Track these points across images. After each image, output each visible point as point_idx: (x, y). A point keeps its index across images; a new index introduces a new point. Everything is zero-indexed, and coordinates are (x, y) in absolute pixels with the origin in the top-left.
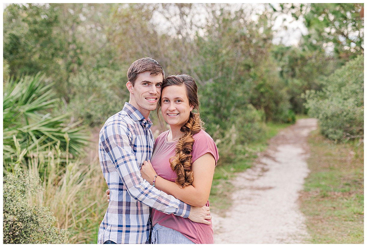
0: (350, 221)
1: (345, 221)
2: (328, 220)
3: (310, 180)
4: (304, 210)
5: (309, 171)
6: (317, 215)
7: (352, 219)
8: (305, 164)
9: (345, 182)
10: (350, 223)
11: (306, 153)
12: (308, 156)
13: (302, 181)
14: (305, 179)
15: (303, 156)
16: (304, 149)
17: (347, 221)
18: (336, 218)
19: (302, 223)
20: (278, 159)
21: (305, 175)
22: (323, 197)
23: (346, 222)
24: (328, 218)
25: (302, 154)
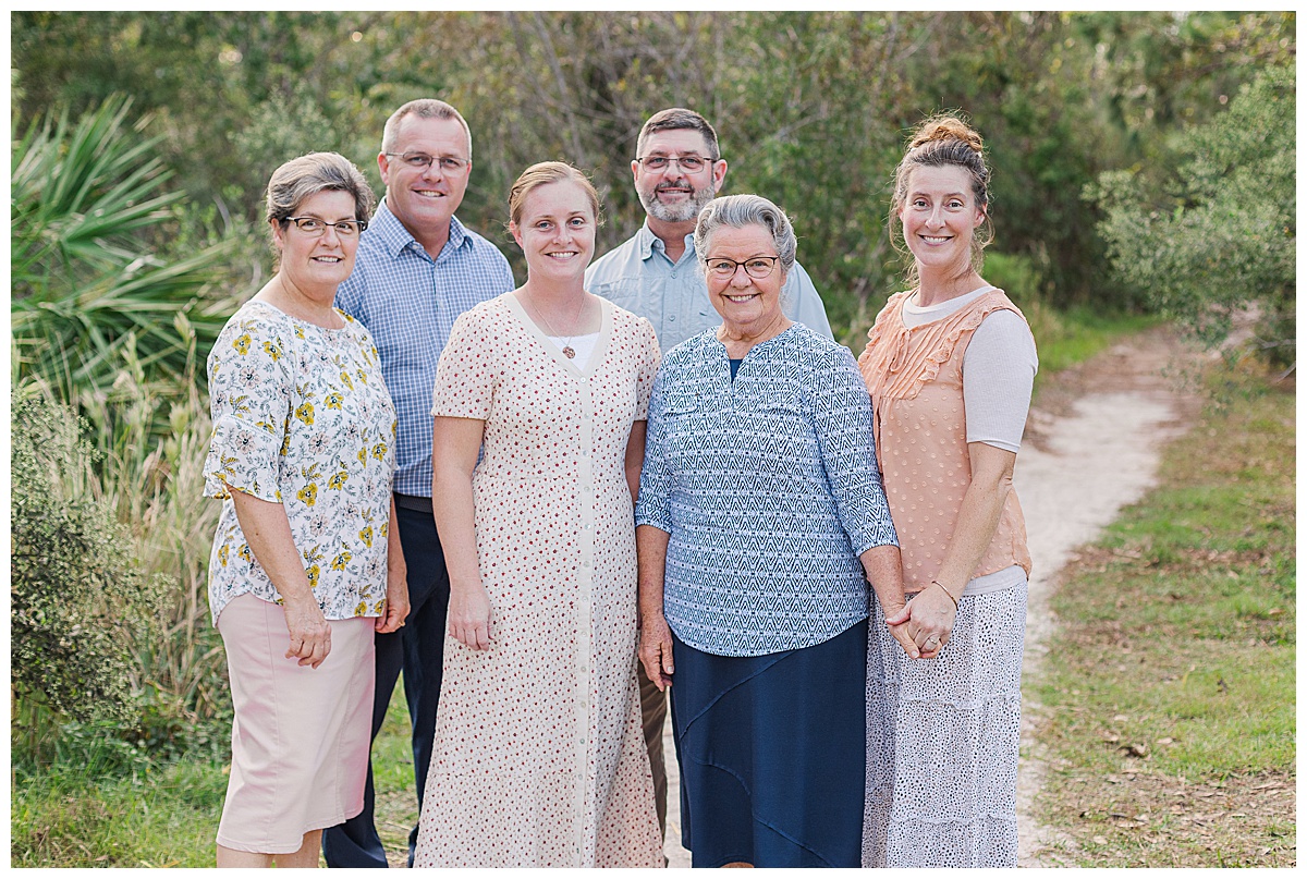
0: (1214, 637)
1: (1196, 636)
2: (1137, 634)
3: (1143, 512)
4: (1065, 602)
5: (1153, 483)
6: (1103, 619)
7: (1223, 631)
8: (1153, 460)
9: (1271, 519)
10: (1209, 643)
11: (1176, 424)
12: (1179, 433)
13: (1108, 515)
14: (1126, 509)
15: (1162, 434)
16: (1180, 407)
17: (1203, 638)
18: (1167, 628)
19: (1040, 642)
20: (1056, 443)
21: (1131, 497)
22: (1155, 565)
23: (1199, 642)
24: (1142, 629)
25: (1162, 425)
